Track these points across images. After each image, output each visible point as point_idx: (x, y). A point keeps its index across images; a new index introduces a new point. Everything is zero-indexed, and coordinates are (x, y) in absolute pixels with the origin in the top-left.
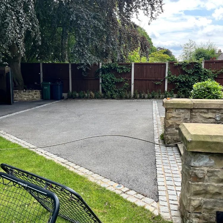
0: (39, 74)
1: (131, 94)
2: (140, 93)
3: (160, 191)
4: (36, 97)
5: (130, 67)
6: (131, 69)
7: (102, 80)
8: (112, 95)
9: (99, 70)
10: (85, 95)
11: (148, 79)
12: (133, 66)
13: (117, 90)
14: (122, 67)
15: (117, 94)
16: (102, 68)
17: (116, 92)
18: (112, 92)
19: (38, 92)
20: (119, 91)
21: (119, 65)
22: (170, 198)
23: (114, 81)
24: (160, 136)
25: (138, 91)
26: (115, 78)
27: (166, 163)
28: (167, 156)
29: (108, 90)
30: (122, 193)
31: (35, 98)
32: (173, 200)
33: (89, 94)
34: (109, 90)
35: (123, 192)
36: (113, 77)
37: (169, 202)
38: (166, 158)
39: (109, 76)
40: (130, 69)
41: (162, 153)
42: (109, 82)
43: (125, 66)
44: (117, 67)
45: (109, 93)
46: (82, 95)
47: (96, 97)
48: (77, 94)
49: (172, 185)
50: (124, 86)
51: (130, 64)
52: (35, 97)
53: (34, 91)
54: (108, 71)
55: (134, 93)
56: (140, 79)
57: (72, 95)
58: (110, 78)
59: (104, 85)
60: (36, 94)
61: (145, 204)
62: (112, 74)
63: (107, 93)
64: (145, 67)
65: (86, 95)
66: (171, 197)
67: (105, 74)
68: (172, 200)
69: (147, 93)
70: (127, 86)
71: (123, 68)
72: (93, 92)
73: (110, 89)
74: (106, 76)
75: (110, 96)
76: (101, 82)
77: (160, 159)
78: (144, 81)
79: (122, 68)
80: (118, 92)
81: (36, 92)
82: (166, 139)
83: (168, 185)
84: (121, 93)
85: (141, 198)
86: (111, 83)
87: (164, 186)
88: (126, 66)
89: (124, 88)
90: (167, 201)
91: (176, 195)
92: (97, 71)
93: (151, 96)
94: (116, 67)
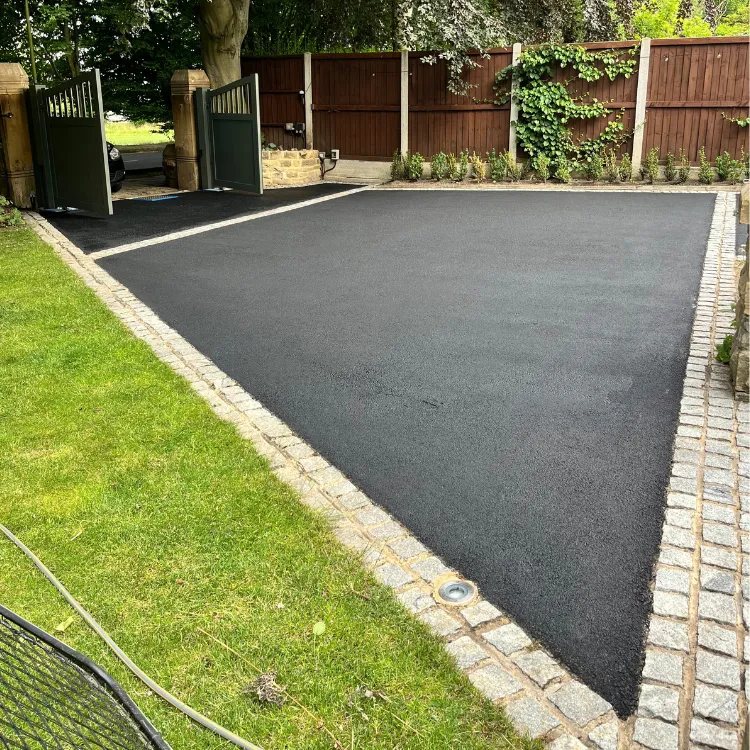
0: (302, 92)
1: (629, 165)
2: (665, 163)
3: (656, 650)
4: (288, 176)
5: (633, 58)
6: (636, 67)
7: (521, 112)
8: (553, 169)
9: (510, 73)
10: (453, 170)
11: (706, 104)
12: (645, 52)
13: (576, 149)
14: (602, 60)
15: (576, 164)
16: (521, 65)
17: (570, 155)
18: (556, 156)
19: (295, 157)
20: (583, 153)
21: (589, 50)
22: (697, 708)
23: (564, 116)
24: (718, 347)
25: (659, 154)
26: (570, 105)
27: (722, 491)
28: (734, 451)
29: (539, 148)
30: (458, 632)
31: (285, 177)
32: (714, 720)
33: (468, 166)
34: (543, 149)
35: (467, 624)
36: (562, 98)
37: (687, 729)
38: (725, 462)
39: (544, 96)
40: (632, 67)
41: (712, 433)
42: (546, 120)
43: (612, 52)
44: (580, 57)
45: (542, 161)
46: (443, 168)
47: (494, 177)
48: (426, 167)
49: (727, 623)
50: (607, 133)
51: (633, 47)
52: (284, 173)
53: (283, 153)
54: (545, 78)
55: (645, 163)
56: (675, 104)
57: (407, 169)
58: (552, 103)
59: (528, 129)
60: (287, 164)
61: (557, 720)
62: (559, 88)
63: (535, 159)
64: (696, 53)
65: (458, 166)
66: (705, 701)
67: (531, 88)
68: (709, 719)
69: (696, 160)
70: (615, 133)
71: (605, 61)
72: (484, 158)
73: (546, 144)
74: (534, 95)
75: (547, 174)
76: (514, 117)
77: (692, 464)
78: (689, 114)
79: (599, 64)
80: (579, 156)
81: (286, 156)
82: (740, 365)
83: (709, 619)
84: (589, 160)
85: (546, 680)
86: (552, 123)
87: (683, 619)
88: (617, 54)
89: (605, 141)
90: (681, 724)
91: (739, 687)
92: (500, 78)
93: (712, 172)
94: (574, 59)
